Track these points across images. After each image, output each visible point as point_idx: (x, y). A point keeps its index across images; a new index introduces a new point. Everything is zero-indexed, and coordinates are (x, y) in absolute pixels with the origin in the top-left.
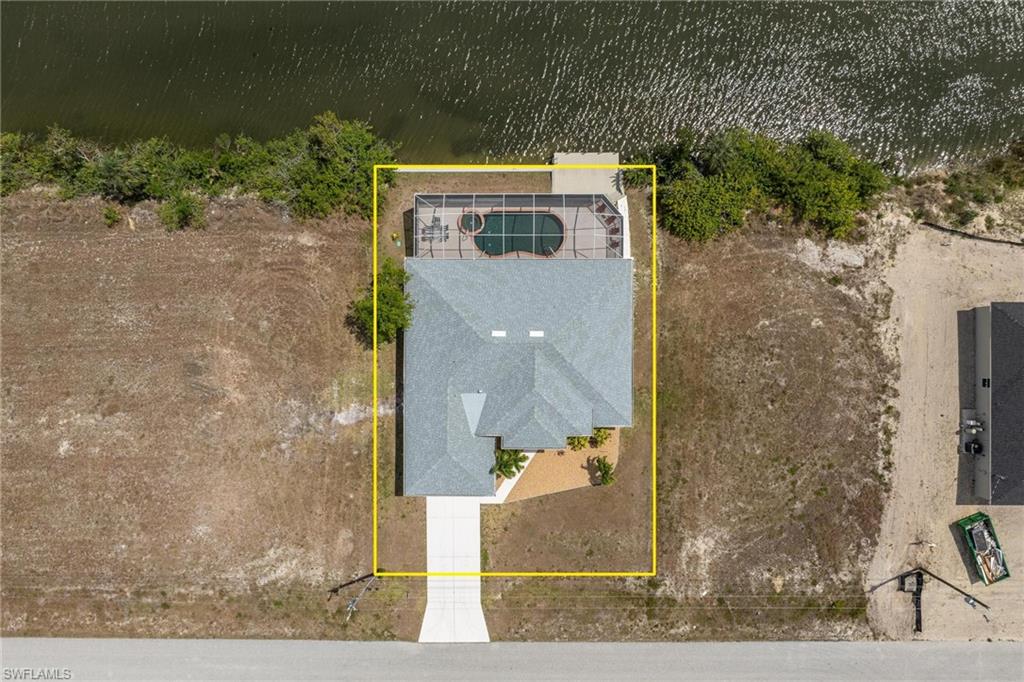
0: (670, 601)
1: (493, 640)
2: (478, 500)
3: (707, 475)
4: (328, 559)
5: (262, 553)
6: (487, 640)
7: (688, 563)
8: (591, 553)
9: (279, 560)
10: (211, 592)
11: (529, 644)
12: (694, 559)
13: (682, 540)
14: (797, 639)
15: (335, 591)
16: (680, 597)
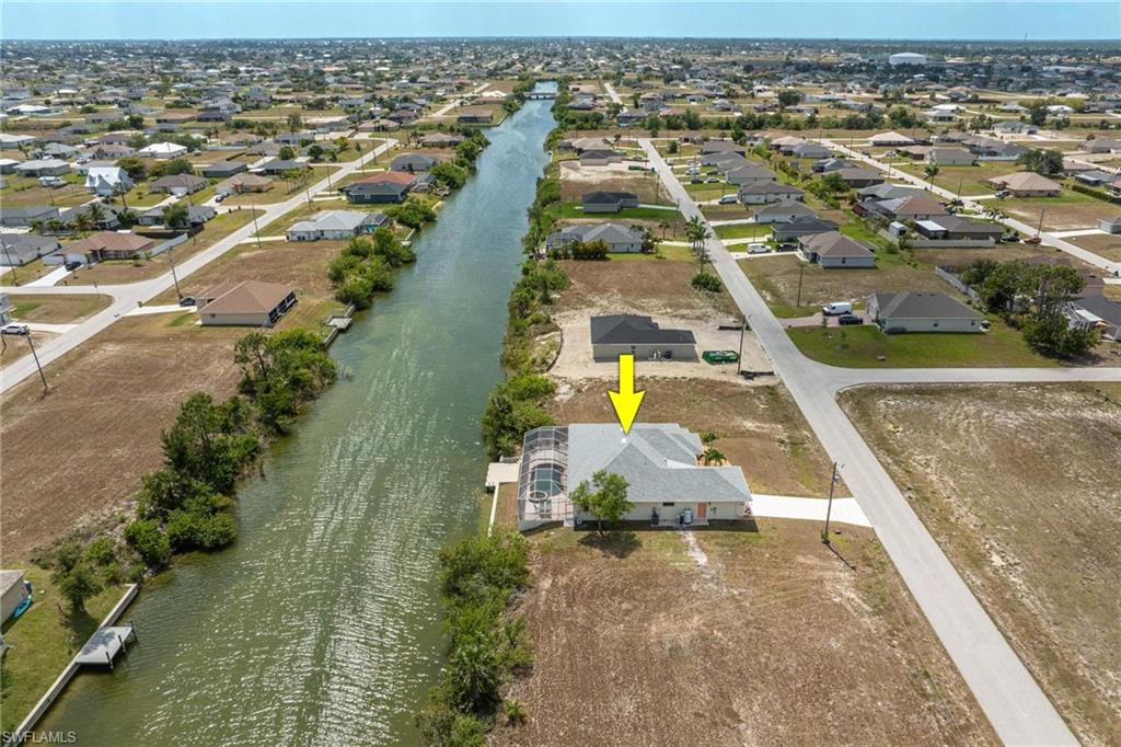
5: (840, 606)
10: (895, 642)
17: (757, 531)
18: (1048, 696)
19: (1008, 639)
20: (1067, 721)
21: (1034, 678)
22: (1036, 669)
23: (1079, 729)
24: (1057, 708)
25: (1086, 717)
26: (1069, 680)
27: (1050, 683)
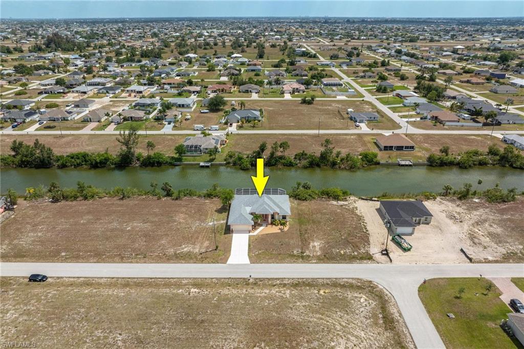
0: (309, 256)
1: (251, 263)
2: (248, 234)
3: (315, 232)
4: (201, 247)
5: (181, 246)
6: (249, 263)
7: (313, 248)
8: (282, 245)
9: (186, 247)
10: (161, 254)
11: (263, 264)
12: (314, 247)
13: (310, 243)
14: (352, 263)
15: (201, 254)
16: (311, 255)
17: (224, 234)
18: (123, 278)
19: (151, 278)
20: (113, 278)
21: (132, 278)
22: (135, 280)
23: (109, 279)
24: (119, 278)
25: (112, 283)
26: (127, 285)
27: (128, 281)
